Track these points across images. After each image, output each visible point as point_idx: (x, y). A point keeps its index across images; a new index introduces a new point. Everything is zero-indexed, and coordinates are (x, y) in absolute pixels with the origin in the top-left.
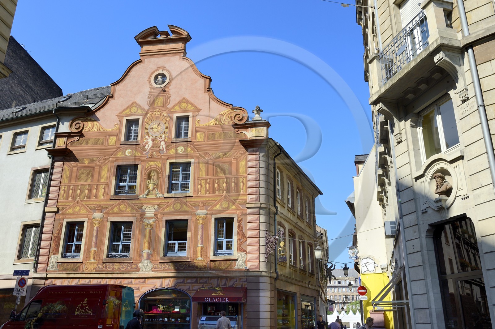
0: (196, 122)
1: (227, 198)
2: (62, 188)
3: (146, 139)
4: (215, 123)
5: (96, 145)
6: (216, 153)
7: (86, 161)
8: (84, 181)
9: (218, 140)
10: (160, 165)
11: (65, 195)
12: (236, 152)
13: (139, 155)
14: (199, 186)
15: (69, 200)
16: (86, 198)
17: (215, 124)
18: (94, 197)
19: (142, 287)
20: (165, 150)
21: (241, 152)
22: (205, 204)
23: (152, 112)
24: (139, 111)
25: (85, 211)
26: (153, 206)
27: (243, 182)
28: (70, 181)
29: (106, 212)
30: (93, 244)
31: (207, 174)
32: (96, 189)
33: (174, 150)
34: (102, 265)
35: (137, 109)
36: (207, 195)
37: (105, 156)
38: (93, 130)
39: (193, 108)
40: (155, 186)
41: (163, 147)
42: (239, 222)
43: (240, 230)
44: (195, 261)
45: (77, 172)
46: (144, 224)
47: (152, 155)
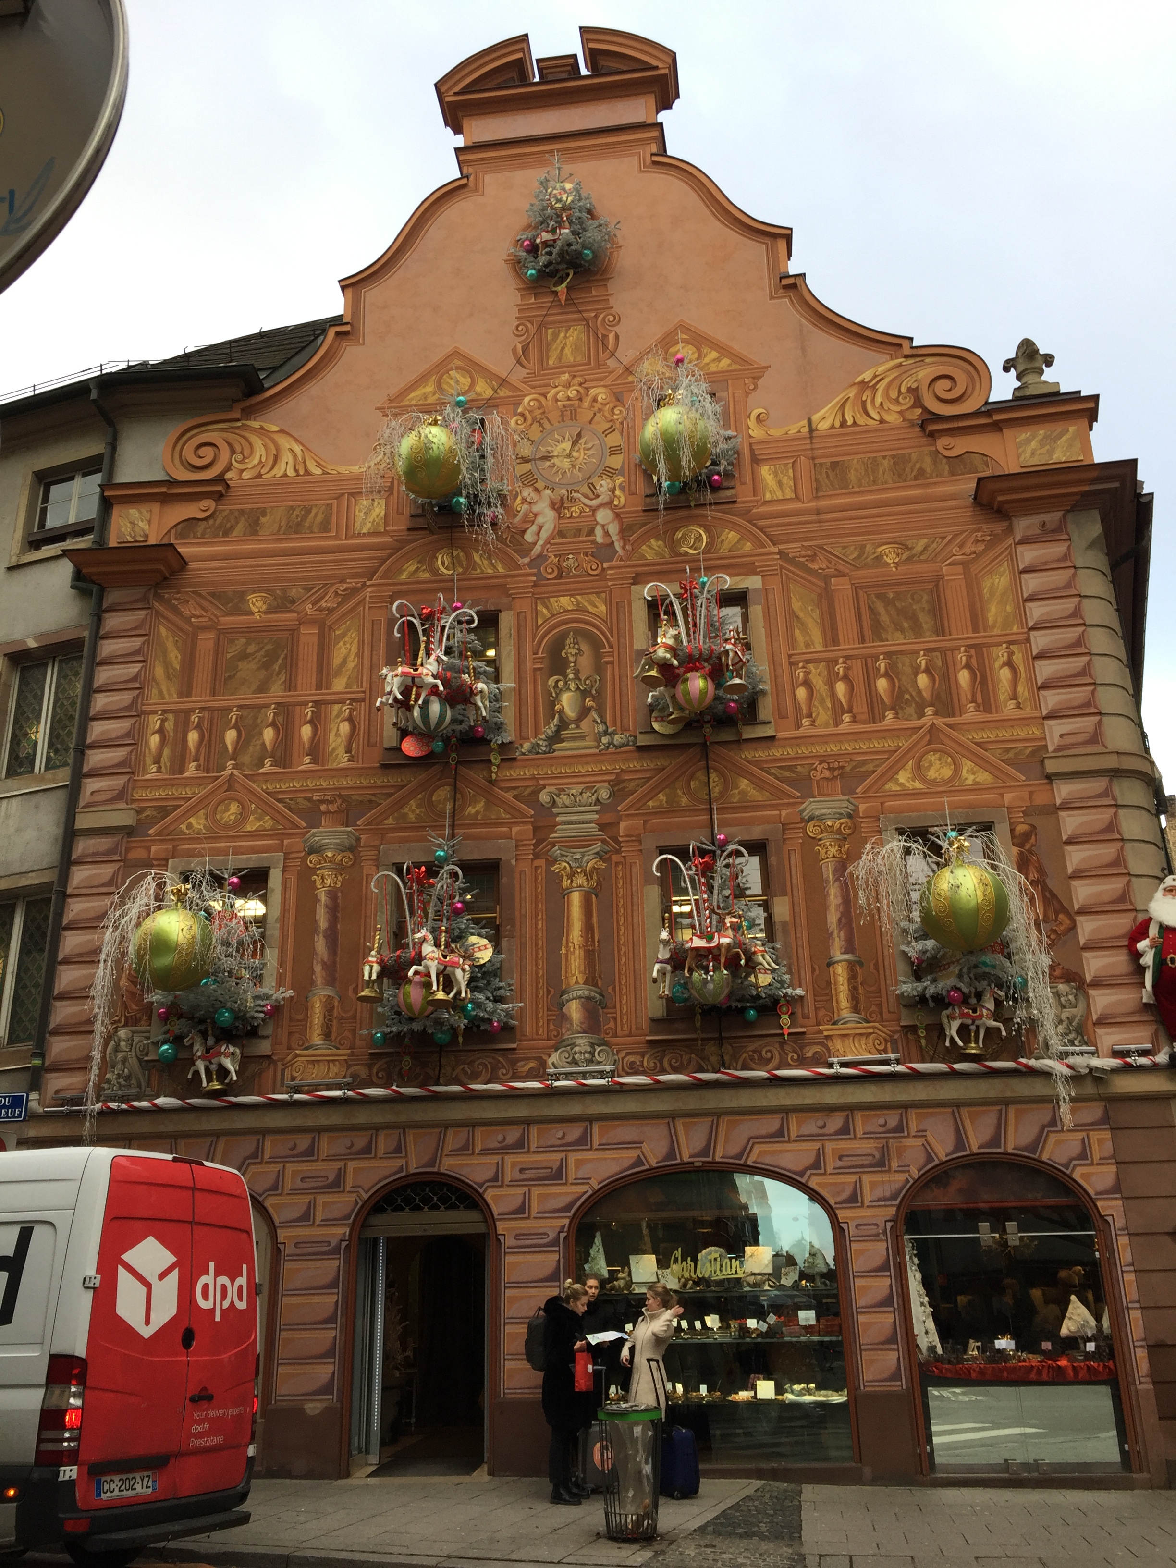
0: (752, 422)
1: (947, 741)
2: (155, 722)
3: (524, 501)
4: (839, 418)
5: (296, 533)
6: (865, 546)
7: (256, 604)
8: (254, 687)
9: (862, 489)
10: (603, 608)
11: (166, 752)
12: (955, 536)
13: (501, 570)
14: (801, 693)
15: (186, 775)
16: (268, 762)
17: (837, 424)
18: (307, 759)
19: (579, 1163)
20: (618, 546)
21: (980, 534)
22: (842, 768)
23: (543, 390)
24: (478, 389)
25: (268, 822)
26: (587, 788)
27: (1009, 664)
28: (186, 692)
29: (369, 824)
30: (318, 968)
31: (832, 636)
32: (311, 722)
33: (660, 542)
34: (370, 1067)
35: (473, 380)
36: (843, 728)
37: (343, 581)
38: (278, 471)
39: (725, 363)
40: (589, 702)
41: (607, 534)
42: (1020, 845)
43: (1031, 877)
44: (826, 1033)
45: (218, 650)
46: (555, 868)
47: (560, 572)
